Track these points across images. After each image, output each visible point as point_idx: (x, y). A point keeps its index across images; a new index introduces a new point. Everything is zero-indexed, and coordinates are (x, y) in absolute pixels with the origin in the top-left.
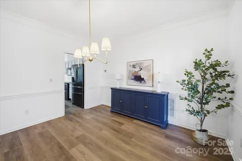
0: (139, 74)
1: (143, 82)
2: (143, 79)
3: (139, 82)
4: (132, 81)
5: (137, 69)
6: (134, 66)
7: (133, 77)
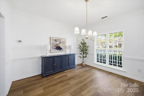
0: (59, 46)
1: (61, 50)
2: (61, 48)
3: (59, 50)
4: (55, 50)
5: (58, 43)
6: (56, 41)
7: (55, 48)
